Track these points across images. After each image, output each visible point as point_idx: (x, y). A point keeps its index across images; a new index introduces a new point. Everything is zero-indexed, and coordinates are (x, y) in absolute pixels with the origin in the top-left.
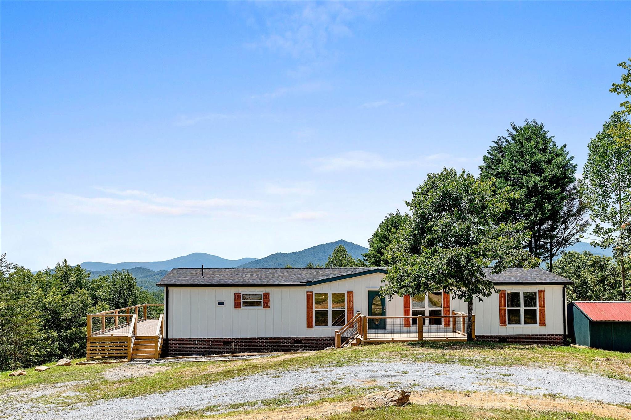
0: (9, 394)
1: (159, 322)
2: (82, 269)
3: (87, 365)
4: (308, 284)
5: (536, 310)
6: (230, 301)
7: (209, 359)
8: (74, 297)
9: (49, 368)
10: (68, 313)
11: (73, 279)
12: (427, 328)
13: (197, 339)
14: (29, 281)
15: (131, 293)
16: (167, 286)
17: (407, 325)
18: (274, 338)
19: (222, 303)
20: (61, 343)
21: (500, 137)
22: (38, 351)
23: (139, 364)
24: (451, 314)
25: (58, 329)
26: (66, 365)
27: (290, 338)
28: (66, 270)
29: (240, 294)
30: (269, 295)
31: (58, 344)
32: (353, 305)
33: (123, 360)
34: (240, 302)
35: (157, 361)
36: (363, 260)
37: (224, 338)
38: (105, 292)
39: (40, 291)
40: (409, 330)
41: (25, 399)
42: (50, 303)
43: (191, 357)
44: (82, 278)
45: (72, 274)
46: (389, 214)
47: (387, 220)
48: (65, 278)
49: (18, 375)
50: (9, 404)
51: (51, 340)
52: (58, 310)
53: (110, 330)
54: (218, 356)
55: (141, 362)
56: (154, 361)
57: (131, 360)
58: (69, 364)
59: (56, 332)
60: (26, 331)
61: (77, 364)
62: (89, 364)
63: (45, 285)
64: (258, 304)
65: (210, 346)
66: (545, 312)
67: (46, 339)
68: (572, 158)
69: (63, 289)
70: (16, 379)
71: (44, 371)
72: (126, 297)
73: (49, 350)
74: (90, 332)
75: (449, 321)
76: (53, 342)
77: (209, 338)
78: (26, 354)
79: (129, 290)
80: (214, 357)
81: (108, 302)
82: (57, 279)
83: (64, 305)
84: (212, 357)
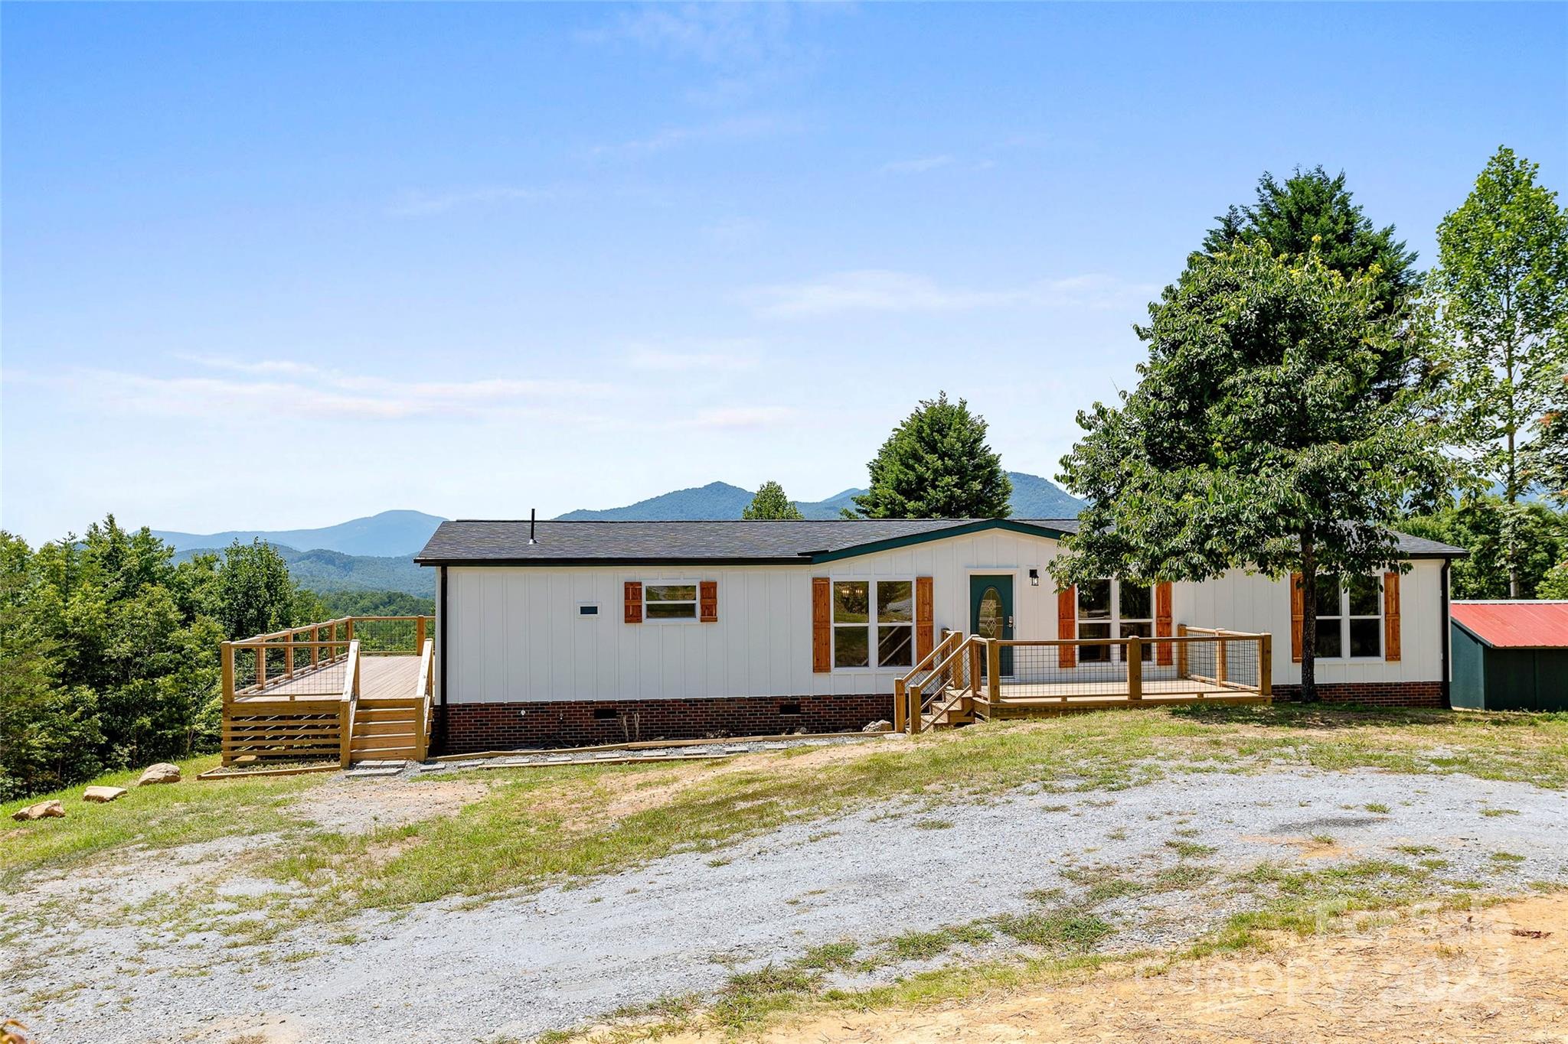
0: (40, 888)
1: (422, 663)
2: (154, 539)
3: (227, 780)
4: (816, 558)
5: (1377, 621)
6: (612, 603)
7: (564, 758)
8: (136, 605)
9: (125, 792)
10: (121, 644)
11: (132, 563)
12: (1116, 669)
13: (526, 704)
14: (22, 566)
15: (276, 595)
16: (444, 564)
17: (1066, 661)
18: (729, 700)
19: (593, 610)
20: (106, 715)
21: (1237, 206)
22: (50, 736)
23: (378, 775)
24: (1174, 635)
25: (99, 685)
26: (167, 780)
27: (771, 699)
28: (114, 541)
29: (640, 584)
30: (715, 588)
31: (100, 719)
32: (931, 612)
33: (325, 765)
34: (640, 606)
35: (424, 767)
36: (856, 513)
37: (597, 702)
38: (211, 593)
39: (51, 590)
40: (1070, 676)
41: (101, 909)
42: (76, 620)
43: (514, 754)
44: (155, 559)
45: (129, 549)
46: (921, 402)
47: (919, 417)
48: (113, 559)
49: (42, 816)
50: (54, 932)
51: (81, 709)
52: (97, 638)
53: (276, 683)
54: (588, 750)
55: (381, 771)
56: (416, 768)
57: (351, 764)
58: (174, 778)
59: (94, 689)
60: (19, 688)
61: (200, 778)
62: (233, 777)
63: (62, 576)
64: (688, 611)
65: (562, 722)
66: (1399, 626)
67: (70, 708)
68: (1413, 257)
69: (107, 585)
70: (42, 832)
71: (112, 799)
72: (263, 607)
73: (77, 733)
74: (231, 689)
75: (1170, 652)
76: (88, 714)
77: (558, 703)
78: (20, 745)
79: (268, 587)
80: (577, 751)
81: (217, 616)
82: (92, 562)
83: (112, 625)
84: (570, 752)
